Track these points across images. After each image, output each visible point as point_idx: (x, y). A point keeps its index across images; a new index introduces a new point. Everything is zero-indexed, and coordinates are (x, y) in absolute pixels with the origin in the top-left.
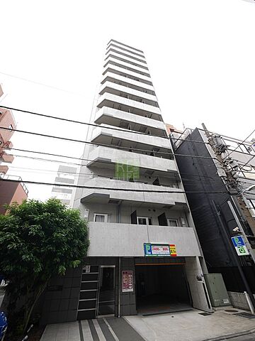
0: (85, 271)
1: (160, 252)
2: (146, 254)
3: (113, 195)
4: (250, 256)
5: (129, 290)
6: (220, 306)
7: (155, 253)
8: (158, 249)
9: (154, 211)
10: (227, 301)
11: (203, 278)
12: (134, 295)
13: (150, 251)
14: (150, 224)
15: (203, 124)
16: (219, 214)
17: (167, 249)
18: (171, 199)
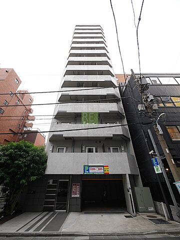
0: (49, 183)
1: (97, 171)
2: (84, 172)
3: (65, 134)
4: (162, 173)
5: (76, 196)
6: (144, 212)
7: (91, 172)
8: (94, 169)
9: (100, 142)
10: (152, 209)
11: (130, 190)
12: (80, 199)
13: (88, 170)
14: (96, 152)
15: (132, 70)
16: (146, 140)
17: (101, 169)
18: (110, 132)
